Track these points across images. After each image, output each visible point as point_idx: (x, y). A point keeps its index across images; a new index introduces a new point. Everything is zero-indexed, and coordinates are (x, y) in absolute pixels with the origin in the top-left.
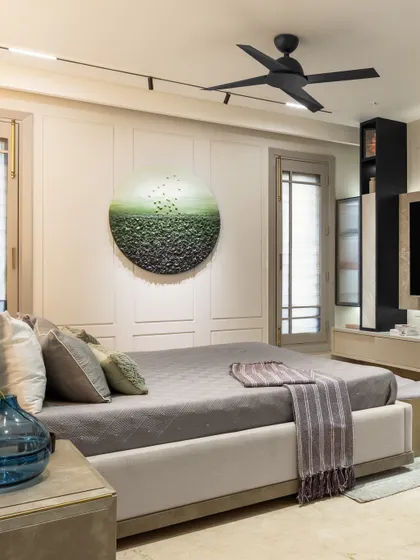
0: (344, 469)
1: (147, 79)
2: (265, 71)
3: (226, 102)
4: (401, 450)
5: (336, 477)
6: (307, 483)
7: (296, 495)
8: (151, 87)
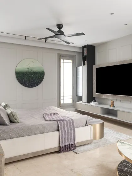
0: (73, 144)
1: (24, 37)
2: (54, 34)
3: (45, 42)
4: (89, 139)
5: (71, 146)
6: (62, 148)
7: (59, 151)
8: (26, 39)
